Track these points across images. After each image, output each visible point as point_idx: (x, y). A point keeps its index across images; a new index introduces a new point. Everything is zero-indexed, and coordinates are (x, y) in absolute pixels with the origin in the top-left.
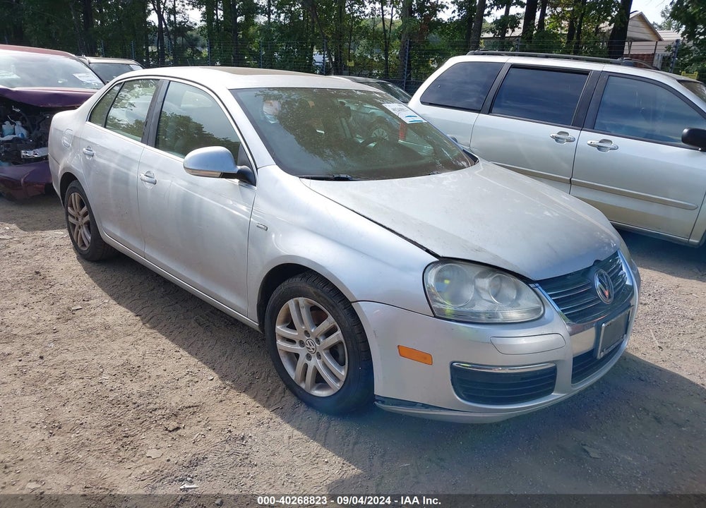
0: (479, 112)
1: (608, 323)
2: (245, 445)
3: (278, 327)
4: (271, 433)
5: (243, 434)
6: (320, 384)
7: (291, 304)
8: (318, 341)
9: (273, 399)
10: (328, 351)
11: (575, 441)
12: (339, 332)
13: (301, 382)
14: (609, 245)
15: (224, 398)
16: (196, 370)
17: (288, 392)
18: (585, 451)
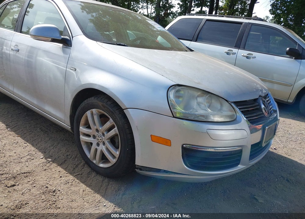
0: (191, 41)
1: (269, 127)
2: (55, 196)
3: (81, 128)
4: (73, 188)
5: (55, 189)
6: (104, 160)
7: (88, 113)
8: (103, 135)
9: (77, 169)
10: (109, 140)
11: (249, 193)
12: (116, 128)
13: (93, 159)
14: (261, 91)
15: (47, 168)
16: (34, 153)
17: (86, 166)
18: (255, 199)
